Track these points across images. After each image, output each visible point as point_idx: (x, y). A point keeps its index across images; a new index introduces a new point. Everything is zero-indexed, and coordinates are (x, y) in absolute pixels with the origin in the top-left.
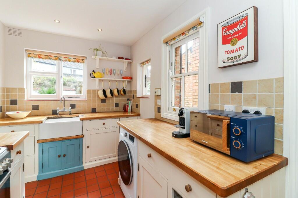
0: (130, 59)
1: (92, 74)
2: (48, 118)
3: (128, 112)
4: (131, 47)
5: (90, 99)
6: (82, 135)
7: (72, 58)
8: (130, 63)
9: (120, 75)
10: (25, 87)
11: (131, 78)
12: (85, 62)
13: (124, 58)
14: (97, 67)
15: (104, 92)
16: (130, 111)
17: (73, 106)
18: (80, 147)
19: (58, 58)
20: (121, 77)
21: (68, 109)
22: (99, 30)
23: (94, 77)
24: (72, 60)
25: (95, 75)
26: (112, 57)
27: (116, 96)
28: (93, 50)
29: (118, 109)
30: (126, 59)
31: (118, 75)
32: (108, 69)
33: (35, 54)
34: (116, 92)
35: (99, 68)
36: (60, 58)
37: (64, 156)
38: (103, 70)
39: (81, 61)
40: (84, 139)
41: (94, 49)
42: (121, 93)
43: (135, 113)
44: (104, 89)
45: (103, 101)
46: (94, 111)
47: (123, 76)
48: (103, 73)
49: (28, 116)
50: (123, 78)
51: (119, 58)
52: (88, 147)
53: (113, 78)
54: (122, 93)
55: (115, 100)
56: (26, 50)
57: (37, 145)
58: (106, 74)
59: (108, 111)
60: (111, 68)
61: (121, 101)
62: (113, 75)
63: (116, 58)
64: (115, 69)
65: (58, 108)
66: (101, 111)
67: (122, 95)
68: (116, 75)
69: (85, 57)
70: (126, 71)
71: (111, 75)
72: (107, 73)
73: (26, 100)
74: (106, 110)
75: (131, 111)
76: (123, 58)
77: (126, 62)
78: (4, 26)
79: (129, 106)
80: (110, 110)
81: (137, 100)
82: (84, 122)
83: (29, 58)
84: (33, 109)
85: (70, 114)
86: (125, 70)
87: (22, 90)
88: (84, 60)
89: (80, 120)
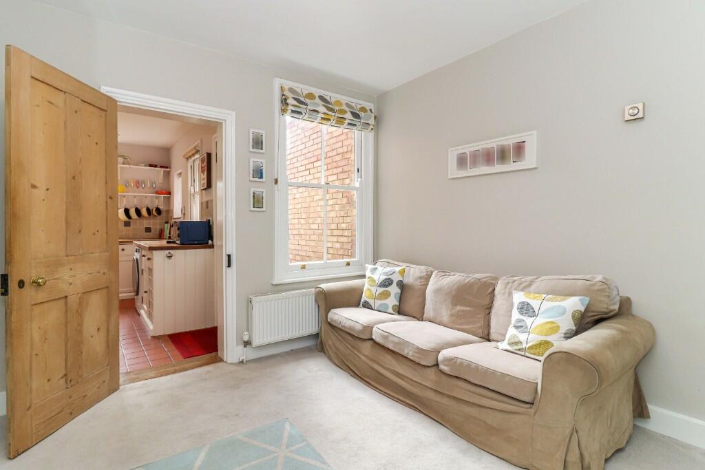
0: (167, 167)
4: (167, 151)
8: (169, 172)
9: (152, 189)
11: (170, 193)
13: (159, 166)
15: (127, 211)
20: (154, 192)
26: (138, 166)
27: (146, 218)
29: (151, 235)
30: (161, 167)
31: (149, 189)
32: (133, 180)
34: (144, 212)
35: (119, 179)
38: (125, 182)
42: (153, 214)
44: (126, 207)
47: (157, 190)
48: (126, 185)
50: (157, 193)
51: (151, 166)
53: (141, 192)
54: (155, 213)
55: (146, 223)
58: (129, 188)
60: (137, 180)
61: (156, 224)
62: (140, 188)
63: (145, 166)
64: (144, 181)
67: (155, 216)
68: (146, 189)
70: (161, 183)
71: (138, 188)
74: (131, 237)
76: (156, 166)
77: (161, 170)
80: (138, 238)
86: (160, 181)
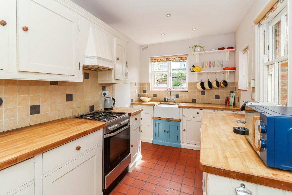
1: (192, 69)
2: (161, 104)
3: (229, 105)
4: (234, 33)
5: (191, 90)
6: (180, 120)
7: (178, 58)
8: (234, 52)
9: (220, 66)
10: (150, 82)
11: (235, 69)
12: (187, 59)
13: (226, 48)
14: (197, 62)
15: (202, 84)
16: (232, 105)
17: (177, 96)
18: (178, 128)
19: (168, 60)
20: (222, 69)
21: (173, 98)
22: (194, 30)
23: (194, 71)
24: (178, 59)
25: (194, 69)
26: (211, 50)
27: (216, 89)
28: (191, 48)
29: (219, 101)
30: (228, 48)
31: (218, 67)
32: (207, 62)
33: (155, 60)
34: (214, 85)
35: (198, 62)
36: (169, 59)
37: (168, 132)
38: (202, 64)
39: (184, 59)
40: (181, 123)
41: (193, 47)
42: (221, 86)
43: (237, 107)
44: (202, 81)
45: (203, 93)
46: (194, 101)
47: (224, 67)
48: (202, 66)
49: (150, 101)
50: (224, 69)
51: (219, 49)
52: (184, 130)
53: (212, 70)
55: (216, 92)
56: (151, 58)
57: (153, 120)
58: (204, 67)
59: (207, 102)
60: (210, 61)
61: (223, 93)
62: (212, 67)
63: (216, 50)
64: (215, 62)
65: (166, 97)
66: (201, 102)
67: (222, 87)
68: (216, 67)
69: (187, 55)
70: (229, 61)
71: (210, 67)
72: (206, 66)
73: (150, 90)
74: (205, 102)
75: (234, 105)
76: (223, 49)
77: (228, 51)
78: (140, 46)
79: (231, 99)
80: (210, 102)
81: (238, 92)
82: (181, 109)
83: (152, 63)
84: (154, 97)
85: (175, 102)
86: (227, 60)
87: (148, 84)
88: (186, 57)
89: (178, 107)
